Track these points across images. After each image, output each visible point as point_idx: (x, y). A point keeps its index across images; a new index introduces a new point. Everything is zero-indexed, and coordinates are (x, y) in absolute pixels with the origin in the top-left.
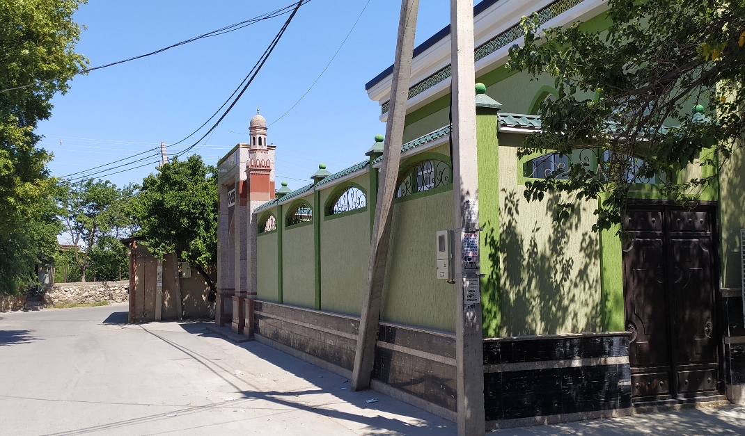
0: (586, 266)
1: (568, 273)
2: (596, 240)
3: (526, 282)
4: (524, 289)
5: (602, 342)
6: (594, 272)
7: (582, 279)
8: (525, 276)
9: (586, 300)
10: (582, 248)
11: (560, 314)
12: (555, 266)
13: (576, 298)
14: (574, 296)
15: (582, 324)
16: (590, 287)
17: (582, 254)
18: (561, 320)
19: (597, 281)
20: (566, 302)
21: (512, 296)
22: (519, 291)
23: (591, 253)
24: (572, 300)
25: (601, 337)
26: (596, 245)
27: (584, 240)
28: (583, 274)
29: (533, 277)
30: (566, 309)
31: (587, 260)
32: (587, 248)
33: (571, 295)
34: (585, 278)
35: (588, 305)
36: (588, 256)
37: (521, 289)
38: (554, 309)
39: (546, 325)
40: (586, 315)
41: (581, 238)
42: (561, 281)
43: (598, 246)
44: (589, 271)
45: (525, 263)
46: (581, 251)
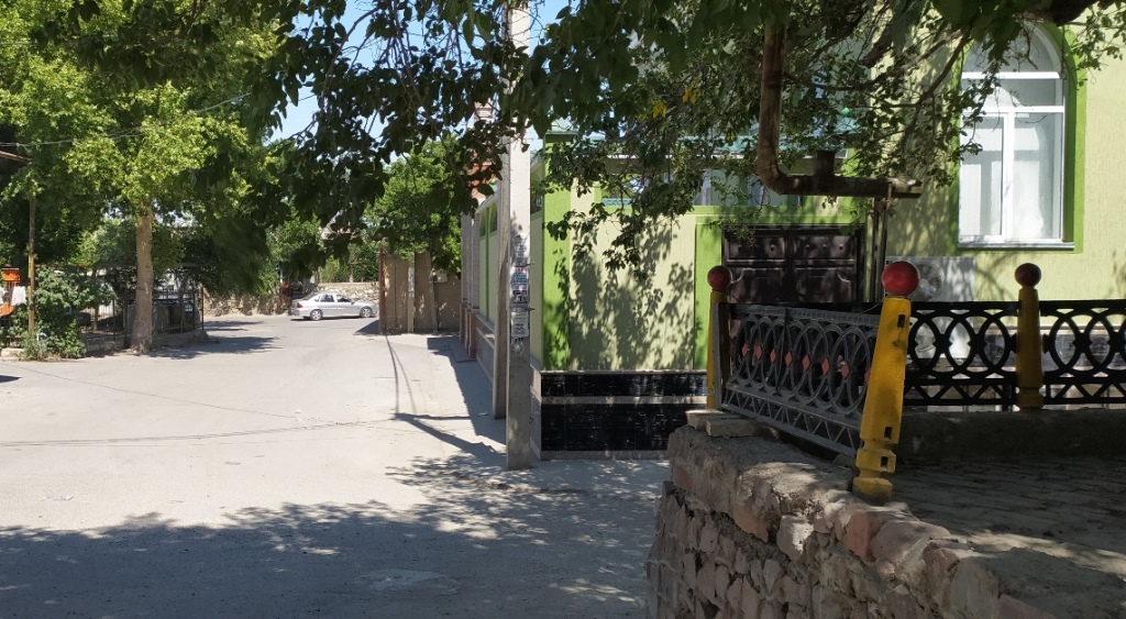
0: (675, 300)
1: (656, 306)
2: (690, 272)
3: (601, 316)
4: (599, 322)
5: (688, 379)
6: (685, 306)
7: (668, 314)
8: (600, 309)
9: (673, 336)
10: (670, 281)
11: (639, 350)
12: (639, 299)
13: (661, 334)
14: (658, 332)
15: (667, 359)
16: (679, 323)
17: (671, 286)
18: (641, 358)
19: (688, 316)
20: (648, 338)
21: (585, 330)
22: (593, 323)
23: (682, 285)
24: (656, 336)
25: (689, 374)
26: (690, 276)
27: (673, 272)
28: (671, 308)
29: (610, 310)
30: (647, 345)
31: (677, 293)
32: (677, 280)
33: (654, 331)
34: (673, 313)
35: (676, 341)
36: (679, 289)
37: (596, 321)
38: (633, 344)
39: (624, 359)
40: (673, 352)
41: (670, 269)
42: (645, 315)
43: (693, 278)
44: (678, 304)
45: (602, 294)
46: (669, 283)
